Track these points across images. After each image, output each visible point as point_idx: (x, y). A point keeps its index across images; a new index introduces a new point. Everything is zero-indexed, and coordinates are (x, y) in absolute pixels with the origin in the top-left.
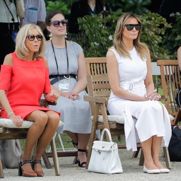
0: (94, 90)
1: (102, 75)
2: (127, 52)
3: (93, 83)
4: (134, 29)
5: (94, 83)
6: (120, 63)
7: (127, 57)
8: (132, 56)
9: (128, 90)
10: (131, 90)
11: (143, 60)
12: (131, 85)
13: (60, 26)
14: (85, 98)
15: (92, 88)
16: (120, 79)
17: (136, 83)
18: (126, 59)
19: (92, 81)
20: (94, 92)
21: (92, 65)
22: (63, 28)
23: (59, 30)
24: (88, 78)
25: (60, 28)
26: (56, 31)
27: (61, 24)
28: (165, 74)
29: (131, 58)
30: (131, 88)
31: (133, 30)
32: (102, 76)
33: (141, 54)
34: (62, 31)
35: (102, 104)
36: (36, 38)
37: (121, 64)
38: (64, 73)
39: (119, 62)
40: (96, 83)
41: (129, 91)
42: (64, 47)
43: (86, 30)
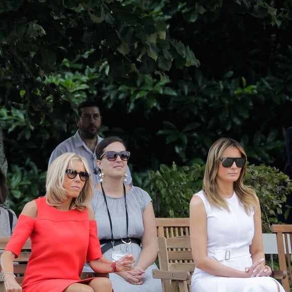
0: (170, 262)
1: (182, 238)
2: (222, 200)
3: (168, 250)
4: (234, 165)
5: (170, 249)
6: (210, 217)
7: (222, 208)
8: (230, 207)
9: (222, 261)
10: (227, 260)
11: (248, 214)
12: (228, 253)
13: (117, 161)
14: (155, 275)
15: (166, 258)
16: (208, 243)
17: (236, 249)
18: (221, 211)
19: (167, 247)
20: (169, 265)
21: (167, 229)
22: (121, 164)
23: (114, 167)
24: (161, 242)
25: (117, 164)
26: (111, 168)
27: (119, 158)
28: (286, 253)
29: (229, 211)
30: (227, 258)
31: (232, 168)
32: (183, 240)
33: (246, 204)
34: (119, 170)
35: (182, 281)
36: (78, 175)
37: (213, 219)
38: (122, 237)
39: (209, 215)
40: (172, 250)
41: (225, 261)
42: (122, 195)
43: (161, 189)
